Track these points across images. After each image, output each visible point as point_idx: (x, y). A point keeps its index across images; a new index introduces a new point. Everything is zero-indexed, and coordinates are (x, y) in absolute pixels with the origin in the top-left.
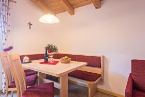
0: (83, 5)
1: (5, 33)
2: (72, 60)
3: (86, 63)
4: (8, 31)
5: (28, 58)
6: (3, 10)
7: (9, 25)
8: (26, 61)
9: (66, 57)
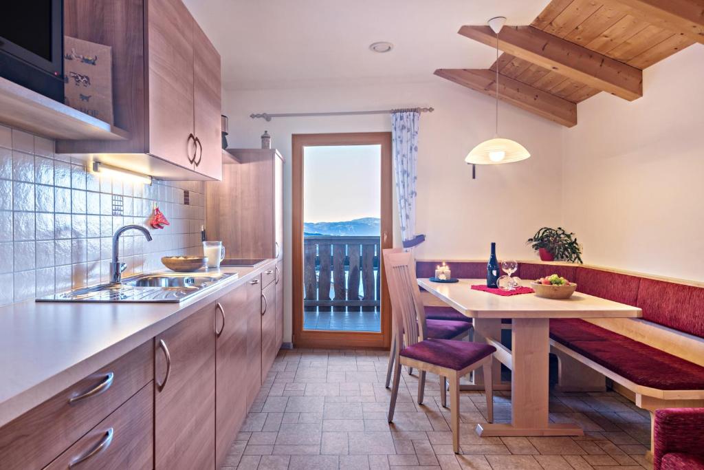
0: (676, 49)
1: (406, 201)
2: (578, 290)
3: (635, 310)
4: (412, 193)
5: (446, 269)
6: (401, 141)
7: (415, 178)
8: (442, 277)
9: (554, 277)
